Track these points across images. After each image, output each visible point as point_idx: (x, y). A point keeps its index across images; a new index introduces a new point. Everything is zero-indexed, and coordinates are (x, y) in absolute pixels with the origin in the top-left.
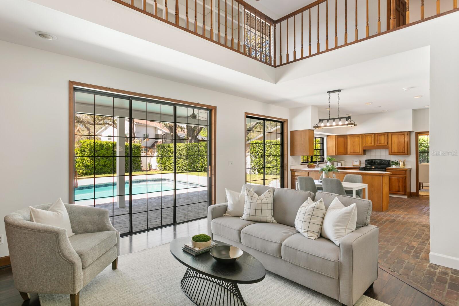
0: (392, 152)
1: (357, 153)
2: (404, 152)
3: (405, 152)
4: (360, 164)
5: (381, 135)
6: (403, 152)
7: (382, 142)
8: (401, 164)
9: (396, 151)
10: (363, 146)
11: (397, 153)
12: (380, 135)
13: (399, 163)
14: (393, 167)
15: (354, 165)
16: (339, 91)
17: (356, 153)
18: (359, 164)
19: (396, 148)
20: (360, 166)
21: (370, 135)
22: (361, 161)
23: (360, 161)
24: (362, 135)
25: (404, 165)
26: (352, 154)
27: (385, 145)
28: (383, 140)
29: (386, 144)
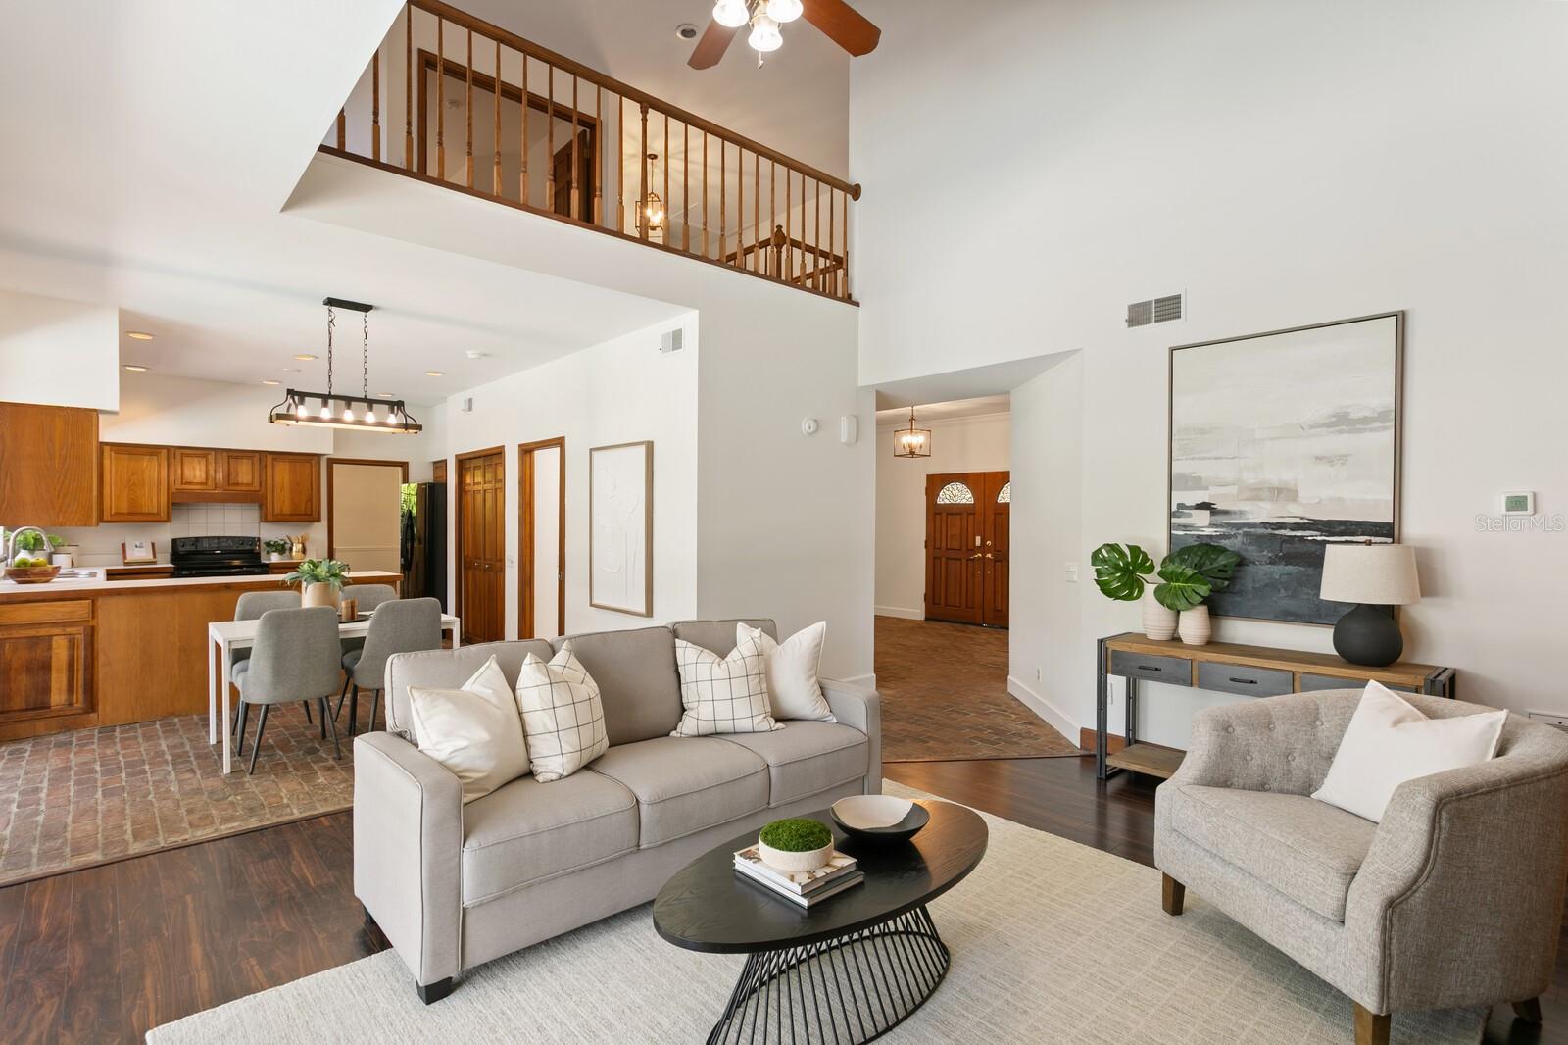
0: (276, 511)
1: (149, 514)
2: (309, 512)
3: (311, 514)
4: (154, 556)
5: (242, 457)
6: (306, 514)
7: (245, 481)
8: (297, 547)
9: (287, 509)
10: (170, 492)
11: (291, 515)
12: (237, 458)
13: (288, 546)
14: (272, 557)
15: (130, 558)
16: (366, 308)
17: (142, 514)
18: (150, 557)
19: (287, 502)
20: (154, 563)
21: (202, 453)
22: (156, 545)
23: (153, 545)
24: (168, 448)
25: (304, 551)
26: (122, 518)
27: (252, 489)
28: (245, 474)
29: (257, 489)
